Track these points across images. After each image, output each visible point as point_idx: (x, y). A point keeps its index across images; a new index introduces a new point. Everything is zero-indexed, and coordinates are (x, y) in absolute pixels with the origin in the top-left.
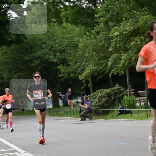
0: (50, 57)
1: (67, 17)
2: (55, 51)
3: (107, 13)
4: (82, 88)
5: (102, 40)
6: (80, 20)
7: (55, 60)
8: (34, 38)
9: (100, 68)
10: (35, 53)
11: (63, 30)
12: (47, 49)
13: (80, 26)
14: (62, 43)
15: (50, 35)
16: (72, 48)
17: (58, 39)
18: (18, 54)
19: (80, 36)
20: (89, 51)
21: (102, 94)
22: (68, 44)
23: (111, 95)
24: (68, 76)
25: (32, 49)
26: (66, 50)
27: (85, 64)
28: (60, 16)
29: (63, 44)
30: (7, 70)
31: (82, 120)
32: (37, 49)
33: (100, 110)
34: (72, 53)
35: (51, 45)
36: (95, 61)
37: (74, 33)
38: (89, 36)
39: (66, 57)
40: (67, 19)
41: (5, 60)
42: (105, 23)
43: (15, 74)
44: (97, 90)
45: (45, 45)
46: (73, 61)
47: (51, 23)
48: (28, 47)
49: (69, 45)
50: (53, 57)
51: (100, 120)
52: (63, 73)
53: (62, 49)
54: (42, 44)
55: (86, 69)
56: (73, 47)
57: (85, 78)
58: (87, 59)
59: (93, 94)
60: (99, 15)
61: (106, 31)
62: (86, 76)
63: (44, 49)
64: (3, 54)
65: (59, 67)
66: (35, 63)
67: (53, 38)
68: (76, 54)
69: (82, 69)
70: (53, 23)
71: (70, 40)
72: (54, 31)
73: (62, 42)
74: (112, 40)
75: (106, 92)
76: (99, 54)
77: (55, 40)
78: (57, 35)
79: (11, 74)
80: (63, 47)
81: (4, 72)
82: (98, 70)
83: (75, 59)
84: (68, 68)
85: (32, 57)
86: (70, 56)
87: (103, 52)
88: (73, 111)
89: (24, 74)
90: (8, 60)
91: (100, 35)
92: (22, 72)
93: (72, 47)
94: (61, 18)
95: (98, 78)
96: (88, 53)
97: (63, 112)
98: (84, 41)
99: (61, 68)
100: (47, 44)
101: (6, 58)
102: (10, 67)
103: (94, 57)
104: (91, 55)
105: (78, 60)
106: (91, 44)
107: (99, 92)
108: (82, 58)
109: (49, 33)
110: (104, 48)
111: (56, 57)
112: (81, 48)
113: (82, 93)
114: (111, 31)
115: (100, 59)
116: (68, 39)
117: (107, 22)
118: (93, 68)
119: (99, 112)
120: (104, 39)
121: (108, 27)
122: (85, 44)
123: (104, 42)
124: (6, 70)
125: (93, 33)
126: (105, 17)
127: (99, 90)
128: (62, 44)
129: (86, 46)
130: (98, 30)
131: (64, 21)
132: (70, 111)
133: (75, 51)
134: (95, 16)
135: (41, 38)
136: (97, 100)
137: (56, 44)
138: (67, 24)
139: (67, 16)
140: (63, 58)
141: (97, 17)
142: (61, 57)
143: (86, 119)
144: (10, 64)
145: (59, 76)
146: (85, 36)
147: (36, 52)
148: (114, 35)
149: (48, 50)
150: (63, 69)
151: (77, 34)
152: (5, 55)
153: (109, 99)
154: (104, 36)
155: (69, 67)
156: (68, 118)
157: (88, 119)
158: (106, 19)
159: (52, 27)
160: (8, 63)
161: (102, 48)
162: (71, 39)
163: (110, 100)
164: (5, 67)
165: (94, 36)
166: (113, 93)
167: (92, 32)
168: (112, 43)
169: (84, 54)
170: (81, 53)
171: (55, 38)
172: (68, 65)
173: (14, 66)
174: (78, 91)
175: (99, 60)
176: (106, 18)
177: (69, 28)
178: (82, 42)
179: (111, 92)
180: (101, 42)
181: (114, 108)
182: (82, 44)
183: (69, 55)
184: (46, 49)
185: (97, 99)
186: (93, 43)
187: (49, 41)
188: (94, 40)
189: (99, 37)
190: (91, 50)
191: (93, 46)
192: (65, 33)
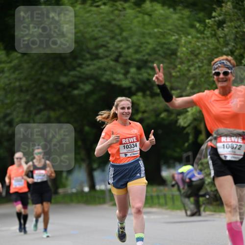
0: (115, 76)
2: (127, 64)
4: (186, 145)
5: (230, 40)
7: (126, 83)
10: (82, 68)
11: (143, 18)
12: (109, 59)
13: (180, 10)
14: (143, 45)
15: (115, 28)
16: (164, 57)
17: (132, 37)
18: (45, 71)
19: (181, 31)
20: (200, 65)
22: (154, 49)
24: (153, 119)
26: (150, 61)
29: (144, 48)
30: (22, 105)
32: (86, 60)
35: (118, 50)
37: (168, 25)
38: (200, 30)
41: (17, 84)
42: (237, 3)
43: (38, 112)
45: (105, 51)
47: (118, 3)
49: (158, 50)
50: (121, 76)
52: (144, 112)
53: (142, 61)
54: (98, 47)
57: (191, 123)
58: (195, 81)
62: (195, 119)
63: (101, 58)
64: (12, 71)
66: (82, 90)
67: (121, 34)
68: (172, 71)
70: (122, 3)
71: (159, 40)
77: (126, 40)
78: (131, 30)
79: (30, 114)
80: (144, 56)
81: (15, 108)
84: (153, 100)
85: (75, 76)
88: (165, 196)
89: (58, 113)
90: (22, 83)
91: (225, 29)
92: (54, 110)
93: (163, 54)
96: (198, 70)
98: (190, 42)
99: (139, 100)
100: (108, 47)
102: (28, 98)
104: (205, 72)
105: (176, 84)
106: (205, 48)
108: (186, 80)
109: (112, 25)
111: (129, 76)
112: (184, 58)
113: (185, 155)
116: (155, 36)
120: (233, 36)
121: (242, 11)
122: (193, 49)
123: (233, 44)
124: (18, 104)
125: (209, 25)
128: (141, 49)
129: (194, 54)
130: (220, 18)
132: (158, 197)
133: (171, 63)
135: (96, 36)
137: (129, 47)
140: (144, 79)
142: (140, 77)
144: (27, 91)
146: (193, 31)
147: (84, 66)
149: (112, 60)
150: (144, 103)
151: (174, 27)
152: (17, 72)
154: (234, 31)
155: (157, 98)
156: (154, 210)
159: (120, 11)
160: (24, 89)
162: (162, 37)
164: (16, 98)
165: (212, 30)
167: (209, 23)
169: (190, 71)
170: (184, 67)
171: (126, 35)
173: (35, 95)
174: (176, 152)
177: (157, 12)
178: (186, 43)
180: (228, 45)
182: (184, 49)
184: (106, 59)
186: (210, 45)
187: (114, 41)
188: (213, 41)
189: (221, 33)
190: (205, 61)
191: (209, 53)
192: (149, 24)
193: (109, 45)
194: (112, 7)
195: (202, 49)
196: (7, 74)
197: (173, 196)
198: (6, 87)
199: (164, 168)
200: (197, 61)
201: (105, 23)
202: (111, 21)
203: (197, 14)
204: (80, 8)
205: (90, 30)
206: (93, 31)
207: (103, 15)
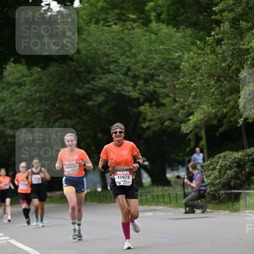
0: (125, 88)
1: (158, 11)
2: (135, 77)
3: (238, 3)
4: (188, 149)
5: (227, 56)
6: (184, 17)
7: (135, 94)
8: (93, 51)
9: (225, 110)
10: (95, 81)
11: (150, 36)
12: (119, 73)
13: (183, 29)
14: (149, 61)
15: (125, 45)
16: (168, 71)
17: (140, 53)
18: (62, 84)
19: (184, 48)
20: (201, 78)
21: (226, 162)
22: (159, 64)
23: (245, 164)
24: (159, 127)
25: (89, 72)
26: (156, 75)
27: (194, 101)
28: (144, 10)
29: (151, 63)
30: (42, 114)
31: (186, 213)
32: (98, 74)
33: (222, 192)
34: (168, 82)
35: (127, 65)
36: (213, 97)
37: (172, 43)
38: (201, 47)
39: (156, 89)
40: (159, 15)
41: (38, 95)
42: (234, 23)
43: (56, 120)
44: (216, 155)
45: (115, 66)
46: (170, 97)
47: (128, 23)
48: (82, 69)
49: (163, 65)
50: (131, 88)
51: (222, 212)
52: (151, 120)
53: (149, 74)
54: (109, 63)
55: (195, 113)
56: (170, 70)
57: (193, 130)
58: (196, 93)
59: (209, 162)
60: (221, 7)
61: (234, 38)
62: (196, 127)
63: (113, 73)
64: (33, 84)
65: (142, 108)
66: (95, 101)
67: (130, 51)
68: (176, 83)
69: (188, 112)
70: (131, 23)
71: (164, 56)
72: (133, 38)
73: (148, 59)
74: (245, 57)
75: (235, 158)
76: (220, 83)
77: (135, 56)
78: (139, 47)
79: (48, 123)
80: (150, 70)
81: (35, 117)
82: (219, 114)
83: (173, 94)
84: (159, 110)
85: (89, 89)
86: (163, 88)
87: (230, 79)
88: (169, 194)
89: (74, 122)
91: (223, 46)
92: (71, 119)
93: (168, 69)
94: (147, 13)
95: (220, 130)
96: (198, 82)
97: (149, 197)
98: (192, 58)
99: (147, 110)
100: (119, 63)
101: (40, 91)
102: (47, 107)
103: (211, 88)
104: (205, 85)
106: (206, 63)
107: (220, 158)
108: (188, 92)
109: (122, 42)
110: (230, 72)
111: (136, 88)
112: (186, 73)
113: (187, 159)
114: (245, 39)
115: (224, 93)
116: (160, 53)
117: (236, 20)
118: (210, 110)
119: (220, 197)
120: (230, 53)
121: (238, 30)
122: (194, 64)
123: (230, 60)
124: (39, 113)
125: (209, 43)
126: (232, 10)
127: (220, 153)
128: (148, 64)
129: (196, 68)
130: (219, 36)
131: (152, 18)
132: (163, 196)
133: (174, 77)
134: (214, 9)
135: (108, 52)
136: (217, 173)
137: (137, 62)
138: (159, 24)
139: (159, 8)
140: (152, 91)
141: (217, 11)
142: (147, 88)
143: (195, 210)
144: (46, 101)
145: (142, 127)
146: (194, 48)
147: (97, 79)
148: (251, 47)
149: (121, 74)
150: (151, 112)
151: (177, 45)
152: (37, 85)
153: (240, 172)
154: (231, 48)
155: (162, 108)
156: (160, 208)
157: (198, 211)
158: (234, 15)
159: (130, 30)
160: (43, 100)
161: (226, 72)
162: (166, 53)
163: (243, 173)
164: (37, 108)
165: (211, 47)
166: (248, 159)
167: (209, 40)
168: (247, 62)
169: (192, 83)
170: (187, 80)
171: (135, 52)
172: (160, 105)
173: (54, 105)
174: (180, 156)
175: (221, 95)
176: (234, 13)
177: (162, 31)
178: (188, 59)
179: (244, 158)
180: (226, 60)
181: (250, 189)
182: (187, 64)
183: (162, 86)
185: (217, 170)
186: (210, 61)
187: (124, 57)
188: (212, 56)
189: (220, 50)
190: (205, 75)
191: (209, 68)
192: (156, 41)
193: (119, 61)
194: (122, 26)
195: (202, 64)
196: (28, 87)
197: (176, 195)
198: (28, 98)
199: (168, 170)
200: (198, 74)
201: (115, 41)
202: (121, 39)
203: (198, 33)
204: (94, 28)
205: (102, 47)
206: (105, 48)
207: (114, 34)
